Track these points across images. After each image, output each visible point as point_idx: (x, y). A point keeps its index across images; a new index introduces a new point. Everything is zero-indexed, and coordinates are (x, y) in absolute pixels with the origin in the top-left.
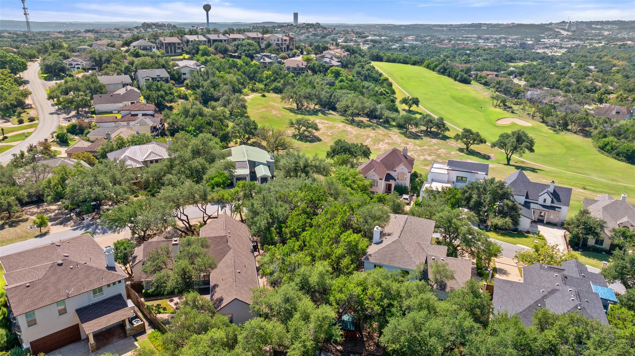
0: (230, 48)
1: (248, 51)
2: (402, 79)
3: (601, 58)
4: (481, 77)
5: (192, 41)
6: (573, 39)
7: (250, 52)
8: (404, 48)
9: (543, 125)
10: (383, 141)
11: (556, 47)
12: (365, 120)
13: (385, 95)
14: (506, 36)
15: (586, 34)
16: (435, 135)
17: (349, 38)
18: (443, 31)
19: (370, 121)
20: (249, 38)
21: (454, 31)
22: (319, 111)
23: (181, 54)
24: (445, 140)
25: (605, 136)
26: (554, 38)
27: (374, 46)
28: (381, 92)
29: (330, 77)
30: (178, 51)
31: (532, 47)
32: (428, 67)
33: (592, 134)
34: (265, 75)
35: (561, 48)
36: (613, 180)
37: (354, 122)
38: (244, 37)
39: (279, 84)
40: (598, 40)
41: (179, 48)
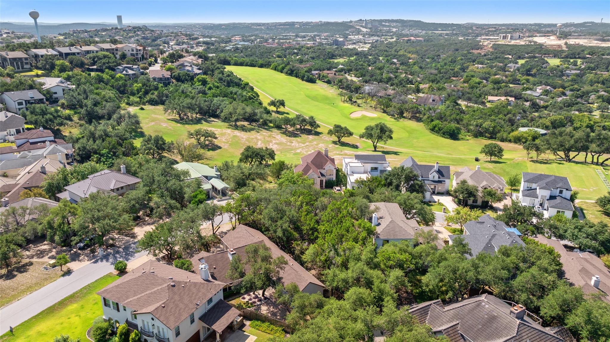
0: (86, 61)
1: (108, 63)
2: (258, 82)
3: (398, 52)
4: (323, 76)
5: (42, 56)
6: (373, 35)
7: (111, 64)
8: (237, 49)
9: (385, 115)
10: (271, 142)
11: (361, 42)
12: (246, 123)
13: (253, 99)
14: (319, 34)
15: (380, 30)
16: (309, 132)
17: (180, 40)
18: (261, 30)
19: (250, 124)
20: (102, 50)
21: (272, 29)
22: (202, 119)
23: (31, 70)
24: (318, 135)
25: (432, 121)
26: (357, 35)
27: (208, 48)
28: (249, 97)
29: (198, 86)
30: (25, 66)
31: (343, 43)
32: (275, 69)
33: (422, 120)
34: (136, 88)
35: (365, 43)
36: (448, 154)
37: (237, 126)
38: (97, 49)
39: (154, 96)
40: (391, 36)
41: (27, 63)
